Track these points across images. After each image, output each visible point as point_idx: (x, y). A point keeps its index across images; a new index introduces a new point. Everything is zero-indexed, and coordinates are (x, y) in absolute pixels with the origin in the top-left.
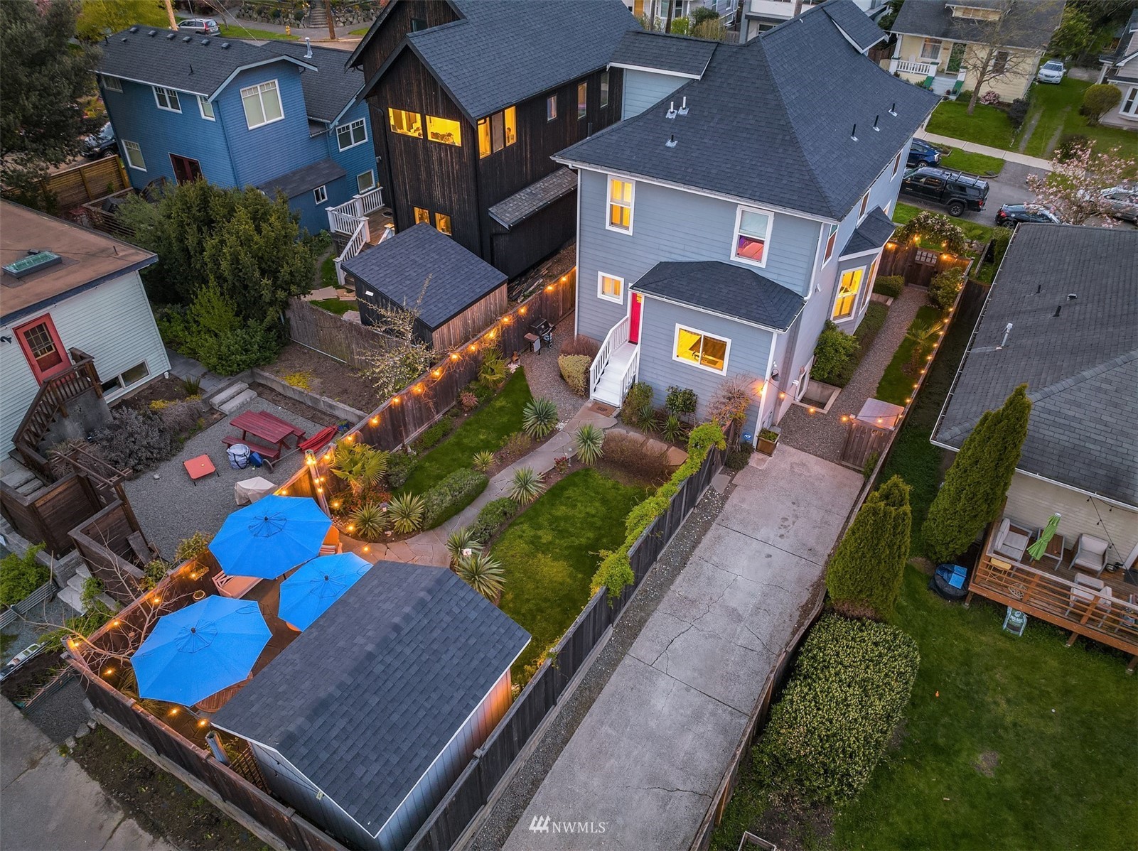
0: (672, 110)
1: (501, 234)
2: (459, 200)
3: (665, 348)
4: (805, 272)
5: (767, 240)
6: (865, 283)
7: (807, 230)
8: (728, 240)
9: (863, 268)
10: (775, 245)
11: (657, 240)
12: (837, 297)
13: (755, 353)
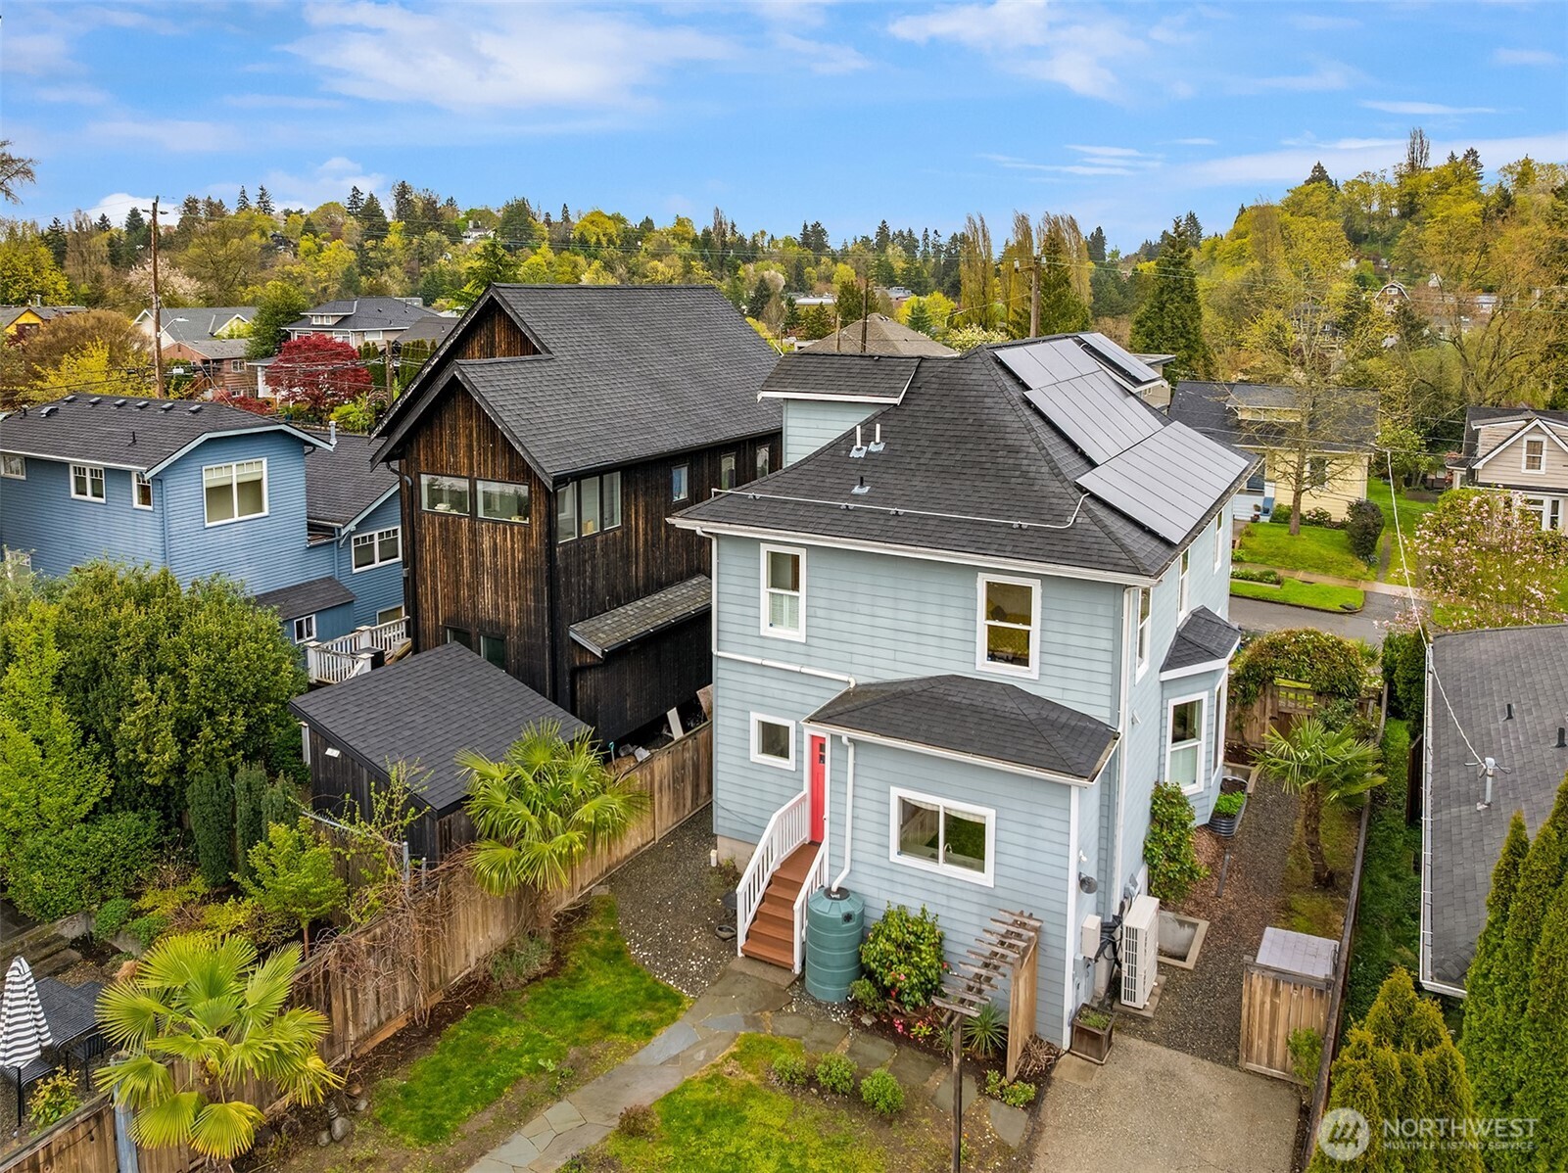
0: (859, 446)
1: (590, 667)
2: (520, 611)
3: (875, 839)
4: (1108, 679)
5: (1035, 629)
6: (1209, 725)
7: (1102, 606)
8: (969, 636)
9: (1204, 696)
10: (1050, 637)
11: (845, 647)
12: (1170, 747)
13: (1040, 833)
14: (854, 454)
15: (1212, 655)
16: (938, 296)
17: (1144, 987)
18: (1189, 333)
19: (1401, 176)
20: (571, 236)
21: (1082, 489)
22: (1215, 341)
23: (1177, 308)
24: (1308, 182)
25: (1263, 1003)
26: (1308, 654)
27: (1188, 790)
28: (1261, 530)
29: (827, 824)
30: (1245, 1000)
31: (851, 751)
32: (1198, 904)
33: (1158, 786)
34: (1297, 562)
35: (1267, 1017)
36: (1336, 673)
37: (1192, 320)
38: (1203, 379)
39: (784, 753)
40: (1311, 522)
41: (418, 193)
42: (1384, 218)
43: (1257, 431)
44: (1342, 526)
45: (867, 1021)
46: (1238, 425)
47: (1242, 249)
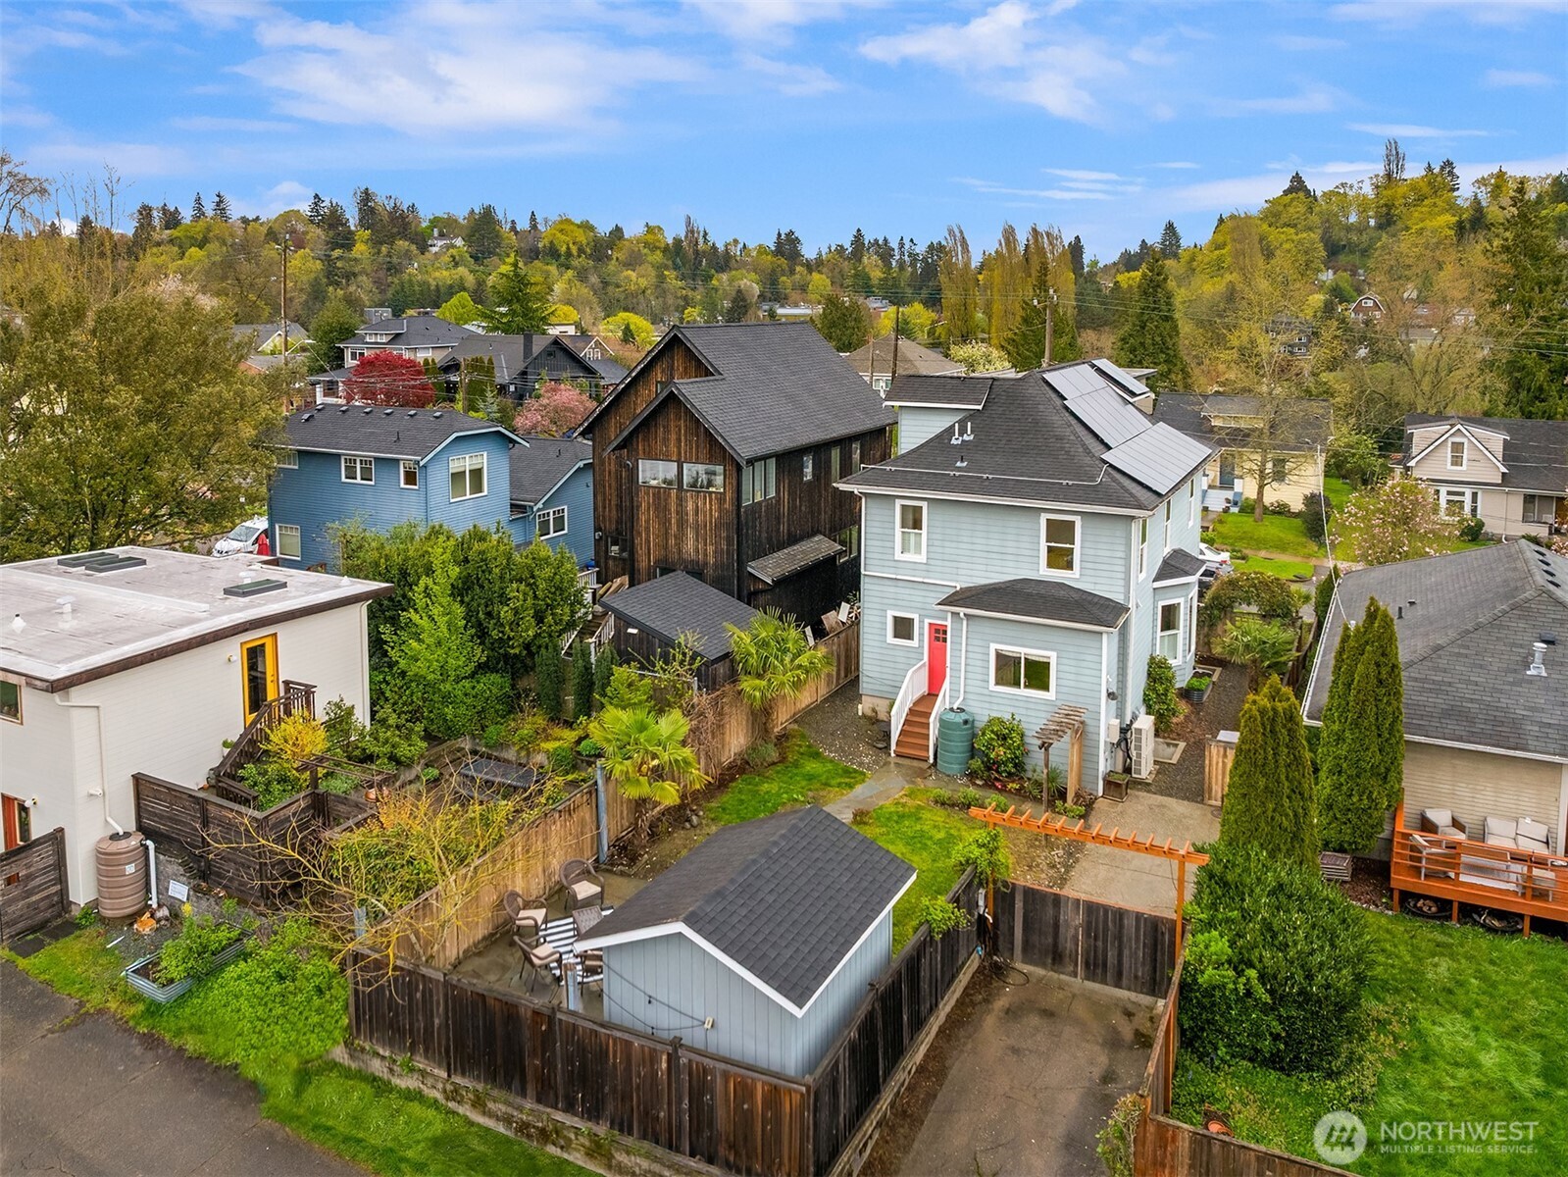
0: (957, 436)
2: (715, 552)
3: (980, 677)
4: (1122, 576)
5: (1077, 547)
6: (1185, 620)
7: (1118, 529)
8: (1035, 553)
9: (1181, 600)
10: (1086, 551)
11: (955, 564)
12: (1159, 634)
13: (1084, 664)
14: (954, 442)
15: (1186, 574)
16: (918, 307)
17: (1146, 770)
18: (1168, 349)
19: (1377, 187)
20: (540, 245)
21: (1105, 462)
22: (1194, 353)
23: (1156, 327)
24: (1286, 192)
25: (1217, 763)
26: (1255, 586)
27: (1171, 662)
28: (1230, 519)
29: (948, 670)
30: (1207, 762)
31: (965, 622)
32: (1178, 735)
33: (1152, 658)
34: (1260, 544)
35: (1220, 772)
36: (1275, 600)
37: (1171, 338)
38: (1182, 390)
39: (910, 637)
40: (1274, 512)
41: (382, 198)
42: (1361, 228)
43: (1227, 434)
44: (1297, 515)
45: (979, 782)
46: (1212, 430)
47: (1220, 259)
